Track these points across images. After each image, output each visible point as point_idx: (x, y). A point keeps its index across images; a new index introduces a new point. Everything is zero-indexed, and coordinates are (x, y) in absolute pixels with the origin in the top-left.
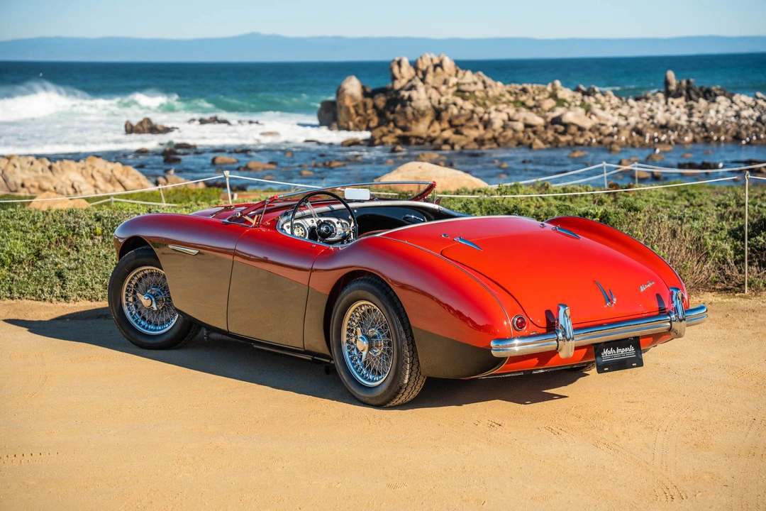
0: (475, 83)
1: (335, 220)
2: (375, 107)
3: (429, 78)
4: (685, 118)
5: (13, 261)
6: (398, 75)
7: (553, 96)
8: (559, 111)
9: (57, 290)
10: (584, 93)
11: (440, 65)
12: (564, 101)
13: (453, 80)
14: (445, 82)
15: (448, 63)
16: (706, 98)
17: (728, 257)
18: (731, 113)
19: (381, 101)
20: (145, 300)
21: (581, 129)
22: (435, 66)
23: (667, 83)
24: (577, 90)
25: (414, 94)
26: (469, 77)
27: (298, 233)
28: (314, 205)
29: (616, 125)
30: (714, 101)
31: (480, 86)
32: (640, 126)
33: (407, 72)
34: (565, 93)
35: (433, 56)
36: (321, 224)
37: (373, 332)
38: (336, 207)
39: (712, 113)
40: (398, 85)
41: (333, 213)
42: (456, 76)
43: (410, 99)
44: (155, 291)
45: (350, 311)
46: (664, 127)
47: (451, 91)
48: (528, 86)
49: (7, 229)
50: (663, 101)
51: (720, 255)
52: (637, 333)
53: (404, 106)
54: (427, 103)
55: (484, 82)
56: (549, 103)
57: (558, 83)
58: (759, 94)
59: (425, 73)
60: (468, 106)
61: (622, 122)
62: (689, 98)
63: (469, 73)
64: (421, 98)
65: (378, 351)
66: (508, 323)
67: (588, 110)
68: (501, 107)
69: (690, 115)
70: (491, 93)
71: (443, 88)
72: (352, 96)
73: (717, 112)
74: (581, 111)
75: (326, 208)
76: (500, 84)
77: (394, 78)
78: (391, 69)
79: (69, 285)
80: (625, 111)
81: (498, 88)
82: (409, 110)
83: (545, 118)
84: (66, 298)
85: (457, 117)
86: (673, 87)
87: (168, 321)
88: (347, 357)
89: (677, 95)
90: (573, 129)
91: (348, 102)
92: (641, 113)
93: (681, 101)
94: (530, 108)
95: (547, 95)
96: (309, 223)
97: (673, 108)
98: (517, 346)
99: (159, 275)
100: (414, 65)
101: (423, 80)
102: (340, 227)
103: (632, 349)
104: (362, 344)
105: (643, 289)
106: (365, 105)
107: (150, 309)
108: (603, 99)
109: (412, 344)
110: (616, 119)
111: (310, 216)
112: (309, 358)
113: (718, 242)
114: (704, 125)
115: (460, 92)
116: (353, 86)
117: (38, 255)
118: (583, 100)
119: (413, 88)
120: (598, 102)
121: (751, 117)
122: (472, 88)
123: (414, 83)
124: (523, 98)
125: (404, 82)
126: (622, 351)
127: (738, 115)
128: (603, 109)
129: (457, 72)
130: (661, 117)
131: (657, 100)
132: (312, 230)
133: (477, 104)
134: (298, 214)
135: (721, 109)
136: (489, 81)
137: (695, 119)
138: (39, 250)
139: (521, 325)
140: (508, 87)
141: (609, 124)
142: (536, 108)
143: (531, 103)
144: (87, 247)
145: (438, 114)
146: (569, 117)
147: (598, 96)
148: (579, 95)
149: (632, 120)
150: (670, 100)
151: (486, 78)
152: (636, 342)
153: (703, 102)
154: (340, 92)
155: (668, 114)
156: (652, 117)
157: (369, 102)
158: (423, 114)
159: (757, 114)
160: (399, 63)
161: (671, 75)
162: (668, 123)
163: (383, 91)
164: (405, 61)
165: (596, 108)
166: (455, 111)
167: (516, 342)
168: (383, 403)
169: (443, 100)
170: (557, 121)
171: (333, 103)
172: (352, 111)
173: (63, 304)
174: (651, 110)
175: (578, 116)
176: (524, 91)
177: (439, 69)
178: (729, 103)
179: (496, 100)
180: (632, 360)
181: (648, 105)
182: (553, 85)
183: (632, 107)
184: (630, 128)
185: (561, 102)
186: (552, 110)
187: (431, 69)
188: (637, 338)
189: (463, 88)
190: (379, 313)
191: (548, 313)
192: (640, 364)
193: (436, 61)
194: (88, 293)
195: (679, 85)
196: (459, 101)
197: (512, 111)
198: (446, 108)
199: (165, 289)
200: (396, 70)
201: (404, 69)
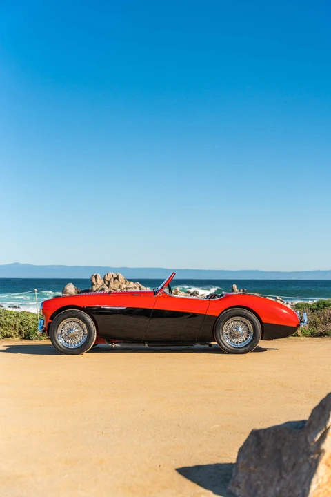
0: (135, 288)
3: (112, 285)
6: (95, 283)
11: (117, 278)
13: (124, 286)
14: (120, 287)
15: (121, 277)
22: (115, 279)
26: (132, 284)
31: (138, 289)
33: (100, 282)
34: (182, 294)
35: (113, 274)
40: (95, 288)
42: (125, 284)
55: (140, 287)
58: (278, 297)
59: (109, 282)
63: (132, 282)
71: (119, 290)
72: (70, 293)
77: (93, 284)
78: (91, 280)
100: (104, 279)
101: (108, 286)
116: (71, 289)
119: (102, 289)
122: (134, 290)
123: (103, 287)
125: (98, 286)
129: (126, 282)
151: (141, 285)
154: (64, 291)
160: (96, 277)
161: (235, 286)
163: (87, 291)
164: (99, 275)
177: (116, 280)
187: (112, 280)
189: (129, 290)
193: (115, 276)
200: (94, 280)
201: (98, 280)
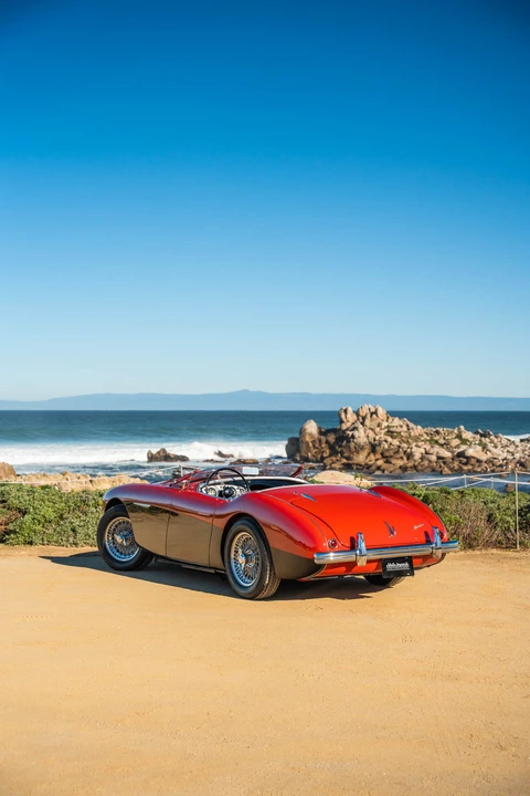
0: (401, 426)
1: (236, 487)
2: (327, 442)
3: (367, 422)
5: (46, 521)
6: (344, 420)
7: (459, 436)
8: (463, 448)
9: (71, 539)
10: (482, 435)
11: (376, 413)
12: (467, 440)
13: (385, 424)
14: (379, 425)
15: (381, 412)
17: (511, 527)
19: (332, 438)
20: (119, 539)
21: (479, 461)
22: (372, 414)
24: (477, 433)
25: (356, 433)
26: (397, 421)
27: (211, 493)
28: (222, 477)
29: (505, 459)
31: (405, 428)
32: (523, 460)
33: (351, 417)
34: (468, 435)
35: (370, 406)
36: (226, 489)
37: (249, 552)
38: (236, 479)
40: (344, 427)
41: (235, 483)
42: (387, 421)
43: (353, 437)
44: (125, 533)
45: (236, 539)
47: (383, 431)
48: (441, 430)
49: (43, 501)
51: (506, 525)
52: (410, 554)
53: (349, 442)
54: (366, 440)
55: (407, 426)
56: (456, 442)
57: (462, 427)
59: (364, 418)
60: (396, 442)
61: (510, 457)
63: (397, 419)
64: (361, 436)
65: (252, 564)
66: (326, 544)
67: (484, 447)
68: (420, 444)
70: (412, 434)
71: (378, 429)
72: (310, 434)
74: (479, 448)
75: (230, 479)
76: (419, 427)
77: (342, 422)
78: (340, 415)
79: (79, 536)
80: (512, 449)
81: (418, 430)
82: (352, 445)
83: (452, 452)
84: (76, 544)
85: (388, 450)
87: (133, 553)
88: (234, 569)
90: (473, 461)
91: (308, 439)
92: (523, 451)
94: (442, 445)
95: (454, 436)
96: (219, 488)
98: (332, 557)
99: (128, 523)
100: (357, 413)
101: (363, 424)
102: (238, 491)
103: (407, 564)
104: (242, 560)
105: (415, 528)
106: (320, 441)
107: (122, 545)
108: (496, 440)
109: (270, 558)
110: (505, 455)
111: (219, 484)
112: (212, 571)
113: (505, 517)
115: (390, 433)
116: (312, 428)
117: (61, 517)
118: (481, 440)
119: (355, 429)
120: (492, 442)
122: (399, 430)
123: (356, 425)
124: (437, 438)
125: (349, 424)
126: (401, 565)
128: (496, 447)
129: (388, 418)
132: (220, 493)
133: (402, 441)
134: (211, 482)
136: (411, 425)
138: (62, 515)
139: (334, 545)
140: (425, 430)
141: (500, 458)
142: (446, 445)
143: (442, 441)
144: (92, 513)
145: (373, 448)
146: (470, 452)
147: (492, 437)
148: (478, 436)
149: (517, 456)
151: (409, 423)
152: (409, 560)
154: (302, 431)
157: (323, 438)
158: (362, 448)
160: (346, 411)
163: (334, 431)
164: (350, 410)
165: (490, 446)
166: (386, 446)
167: (332, 554)
168: (253, 596)
169: (377, 438)
170: (461, 455)
171: (297, 439)
172: (311, 445)
173: (74, 548)
175: (477, 452)
176: (438, 432)
177: (375, 416)
179: (417, 439)
180: (407, 571)
182: (459, 429)
183: (517, 447)
184: (515, 461)
185: (464, 441)
186: (457, 446)
187: (369, 416)
188: (410, 557)
189: (392, 429)
190: (253, 541)
191: (352, 539)
192: (412, 574)
193: (373, 410)
194: (90, 541)
196: (389, 439)
197: (428, 447)
198: (380, 444)
199: (131, 532)
200: (343, 416)
201: (349, 416)
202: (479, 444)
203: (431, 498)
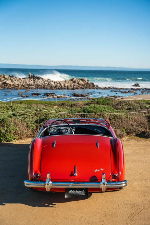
4: (33, 83)
7: (4, 77)
8: (5, 81)
10: (11, 77)
12: (6, 78)
16: (37, 79)
17: (35, 128)
18: (43, 82)
21: (10, 85)
23: (29, 75)
24: (9, 76)
29: (18, 84)
30: (39, 80)
32: (23, 85)
39: (39, 82)
46: (29, 85)
50: (28, 79)
51: (33, 128)
56: (3, 79)
57: (5, 74)
61: (20, 84)
62: (34, 79)
67: (12, 81)
69: (34, 83)
73: (40, 82)
74: (10, 81)
80: (20, 81)
83: (2, 82)
86: (30, 76)
89: (31, 78)
90: (8, 85)
92: (24, 82)
93: (32, 79)
95: (2, 77)
97: (31, 81)
108: (15, 78)
110: (18, 83)
113: (33, 124)
114: (37, 85)
118: (11, 78)
120: (14, 79)
121: (47, 83)
127: (44, 83)
128: (15, 80)
130: (28, 83)
131: (27, 79)
135: (41, 81)
137: (35, 83)
141: (17, 84)
146: (8, 82)
148: (10, 77)
149: (22, 83)
150: (30, 79)
153: (37, 80)
155: (29, 82)
156: (26, 83)
159: (48, 83)
161: (30, 73)
162: (29, 84)
165: (14, 80)
170: (5, 83)
174: (26, 81)
178: (42, 80)
181: (25, 80)
183: (22, 80)
184: (21, 85)
185: (6, 79)
186: (3, 80)
195: (32, 76)
202: (10, 80)
203: (5, 120)
